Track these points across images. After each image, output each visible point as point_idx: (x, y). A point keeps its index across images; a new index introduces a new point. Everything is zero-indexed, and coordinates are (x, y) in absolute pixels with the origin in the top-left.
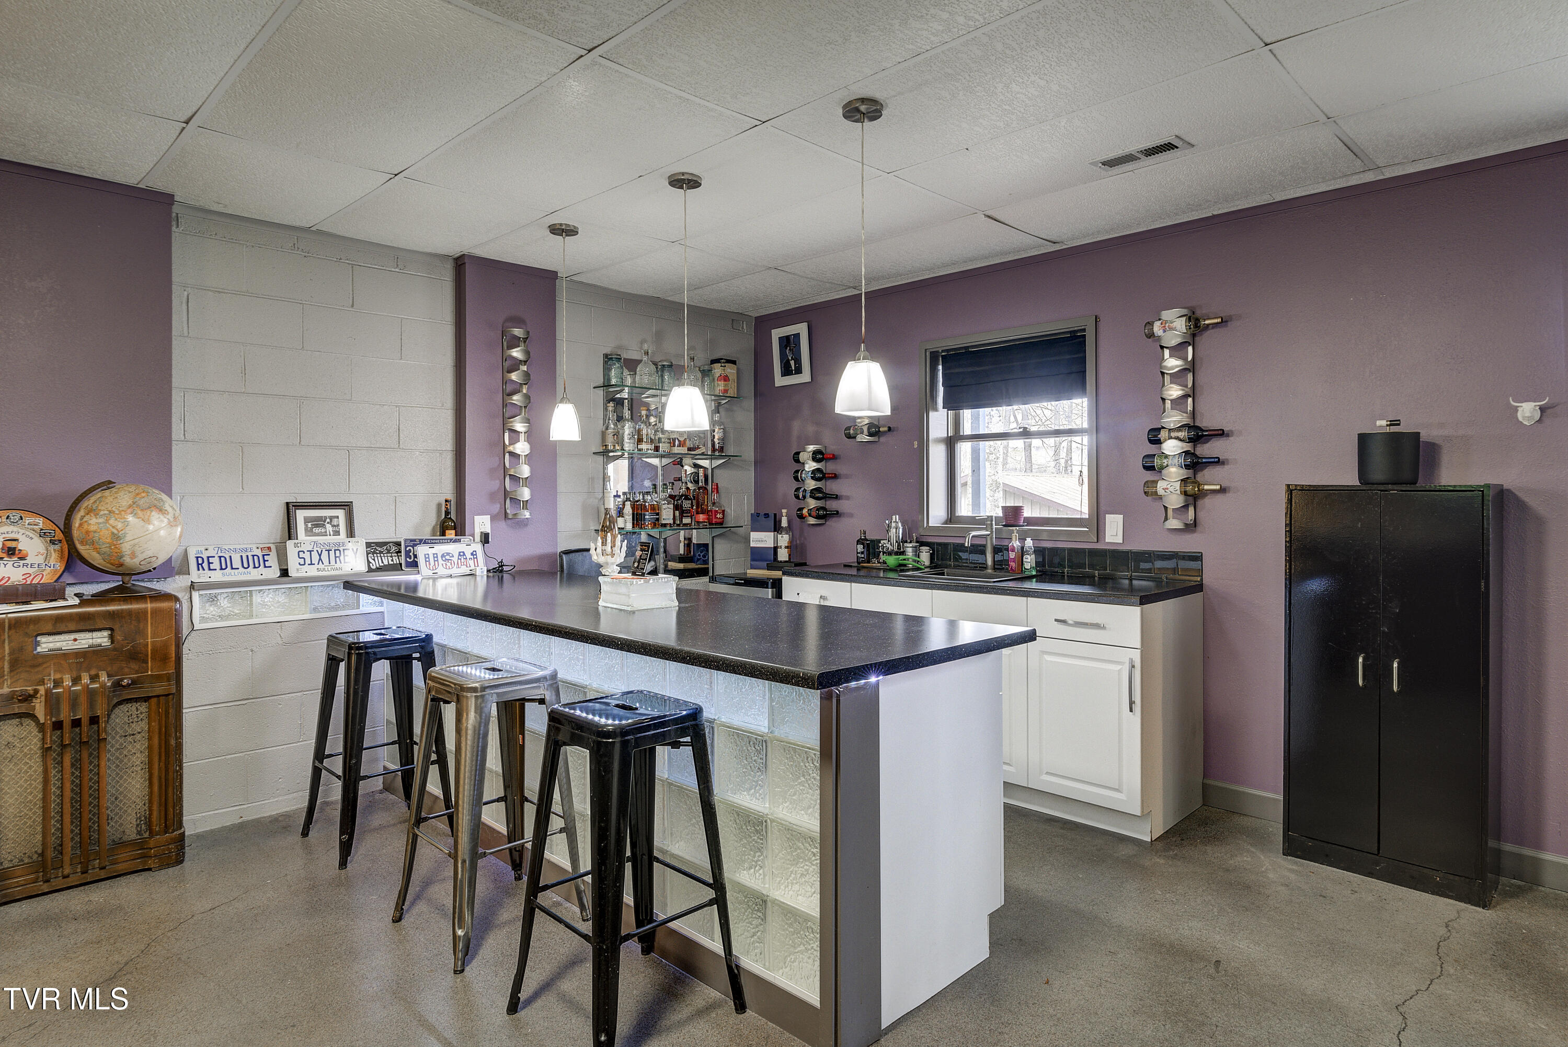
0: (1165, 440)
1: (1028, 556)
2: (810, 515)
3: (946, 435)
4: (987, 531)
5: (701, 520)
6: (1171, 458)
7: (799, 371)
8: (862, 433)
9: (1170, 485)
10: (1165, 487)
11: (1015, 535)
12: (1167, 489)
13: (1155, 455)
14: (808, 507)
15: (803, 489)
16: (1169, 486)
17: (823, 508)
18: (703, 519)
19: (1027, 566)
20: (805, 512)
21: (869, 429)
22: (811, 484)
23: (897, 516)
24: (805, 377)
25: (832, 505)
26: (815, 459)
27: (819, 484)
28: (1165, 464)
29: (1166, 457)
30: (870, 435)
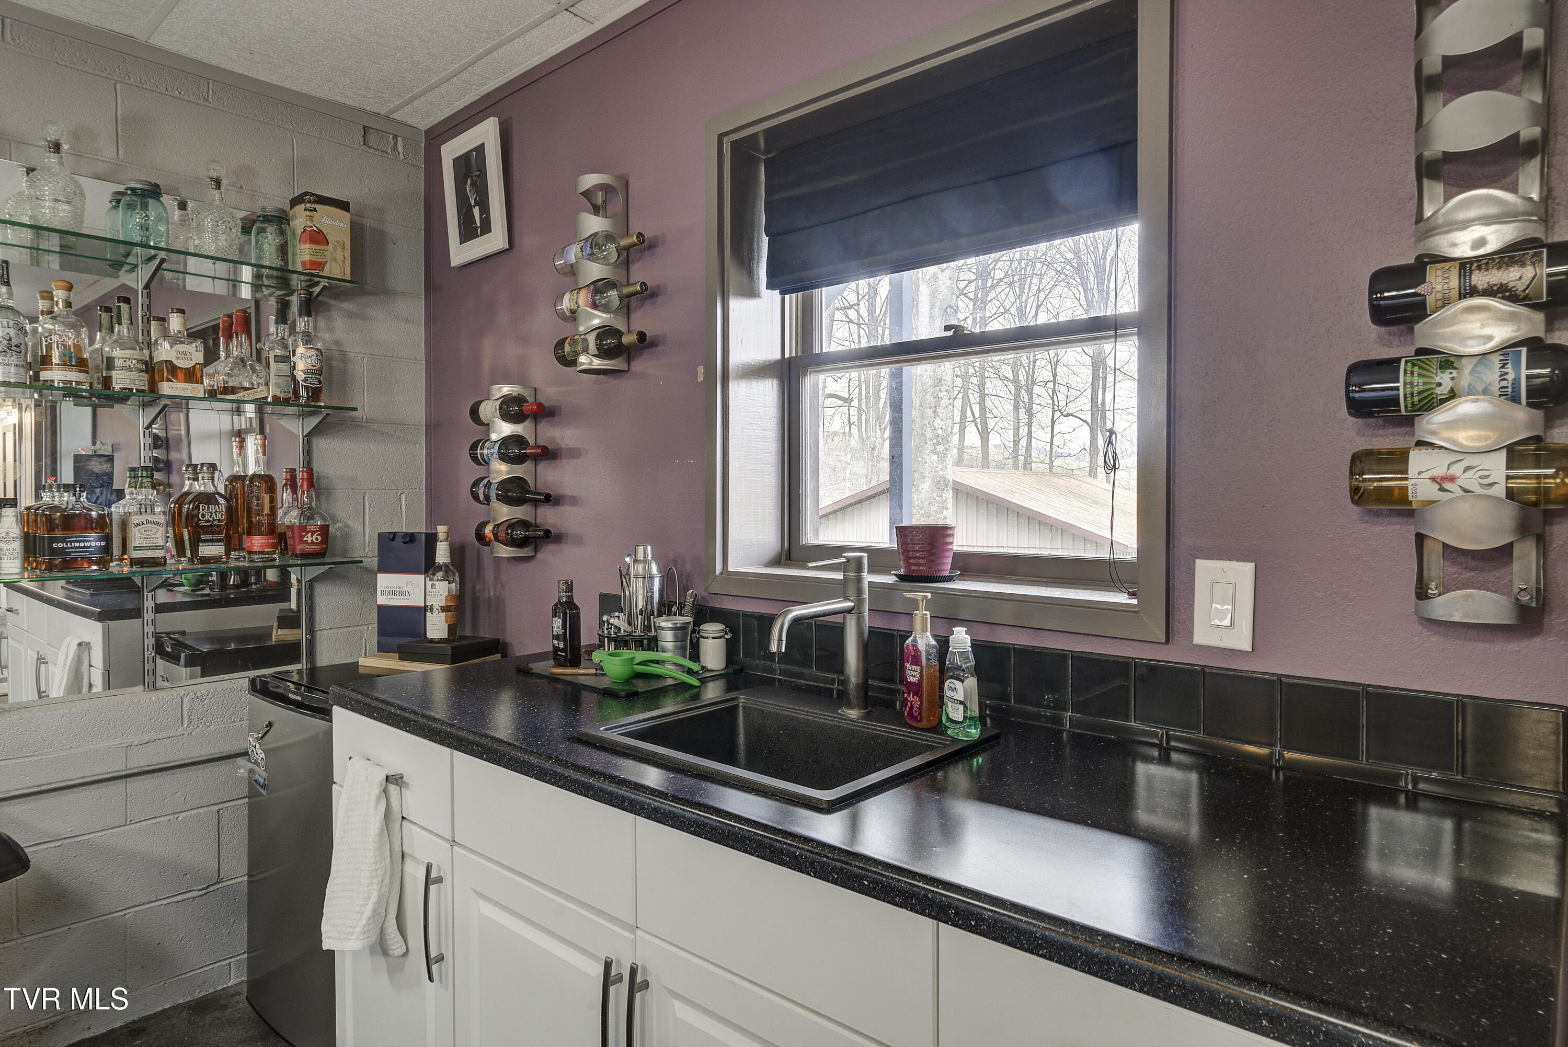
0: (1445, 302)
1: (958, 684)
2: (497, 539)
3: (779, 357)
4: (847, 599)
5: (256, 549)
6: (1467, 366)
7: (486, 228)
8: (585, 350)
9: (1462, 466)
10: (1441, 471)
11: (923, 615)
12: (1452, 479)
13: (1398, 360)
14: (494, 521)
15: (485, 481)
16: (1457, 470)
17: (524, 524)
18: (262, 545)
19: (956, 712)
20: (488, 530)
21: (599, 338)
22: (501, 470)
23: (649, 547)
24: (496, 240)
25: (548, 517)
26: (507, 416)
27: (519, 471)
28: (1443, 391)
29: (1448, 362)
30: (604, 353)
